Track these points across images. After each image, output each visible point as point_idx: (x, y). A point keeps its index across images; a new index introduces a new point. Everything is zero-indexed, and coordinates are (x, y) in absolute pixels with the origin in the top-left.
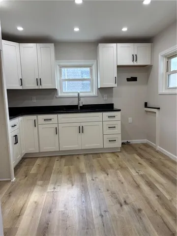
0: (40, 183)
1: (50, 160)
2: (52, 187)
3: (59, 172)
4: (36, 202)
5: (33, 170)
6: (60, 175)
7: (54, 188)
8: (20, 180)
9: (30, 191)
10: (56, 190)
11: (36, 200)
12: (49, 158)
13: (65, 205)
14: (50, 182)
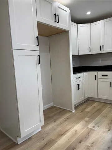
0: (87, 119)
1: (104, 105)
2: (93, 126)
3: (104, 116)
4: (76, 131)
5: (88, 109)
6: (104, 119)
7: (94, 127)
8: (77, 113)
9: (78, 123)
10: (94, 129)
11: (77, 130)
12: (104, 104)
13: (93, 143)
14: (94, 121)
